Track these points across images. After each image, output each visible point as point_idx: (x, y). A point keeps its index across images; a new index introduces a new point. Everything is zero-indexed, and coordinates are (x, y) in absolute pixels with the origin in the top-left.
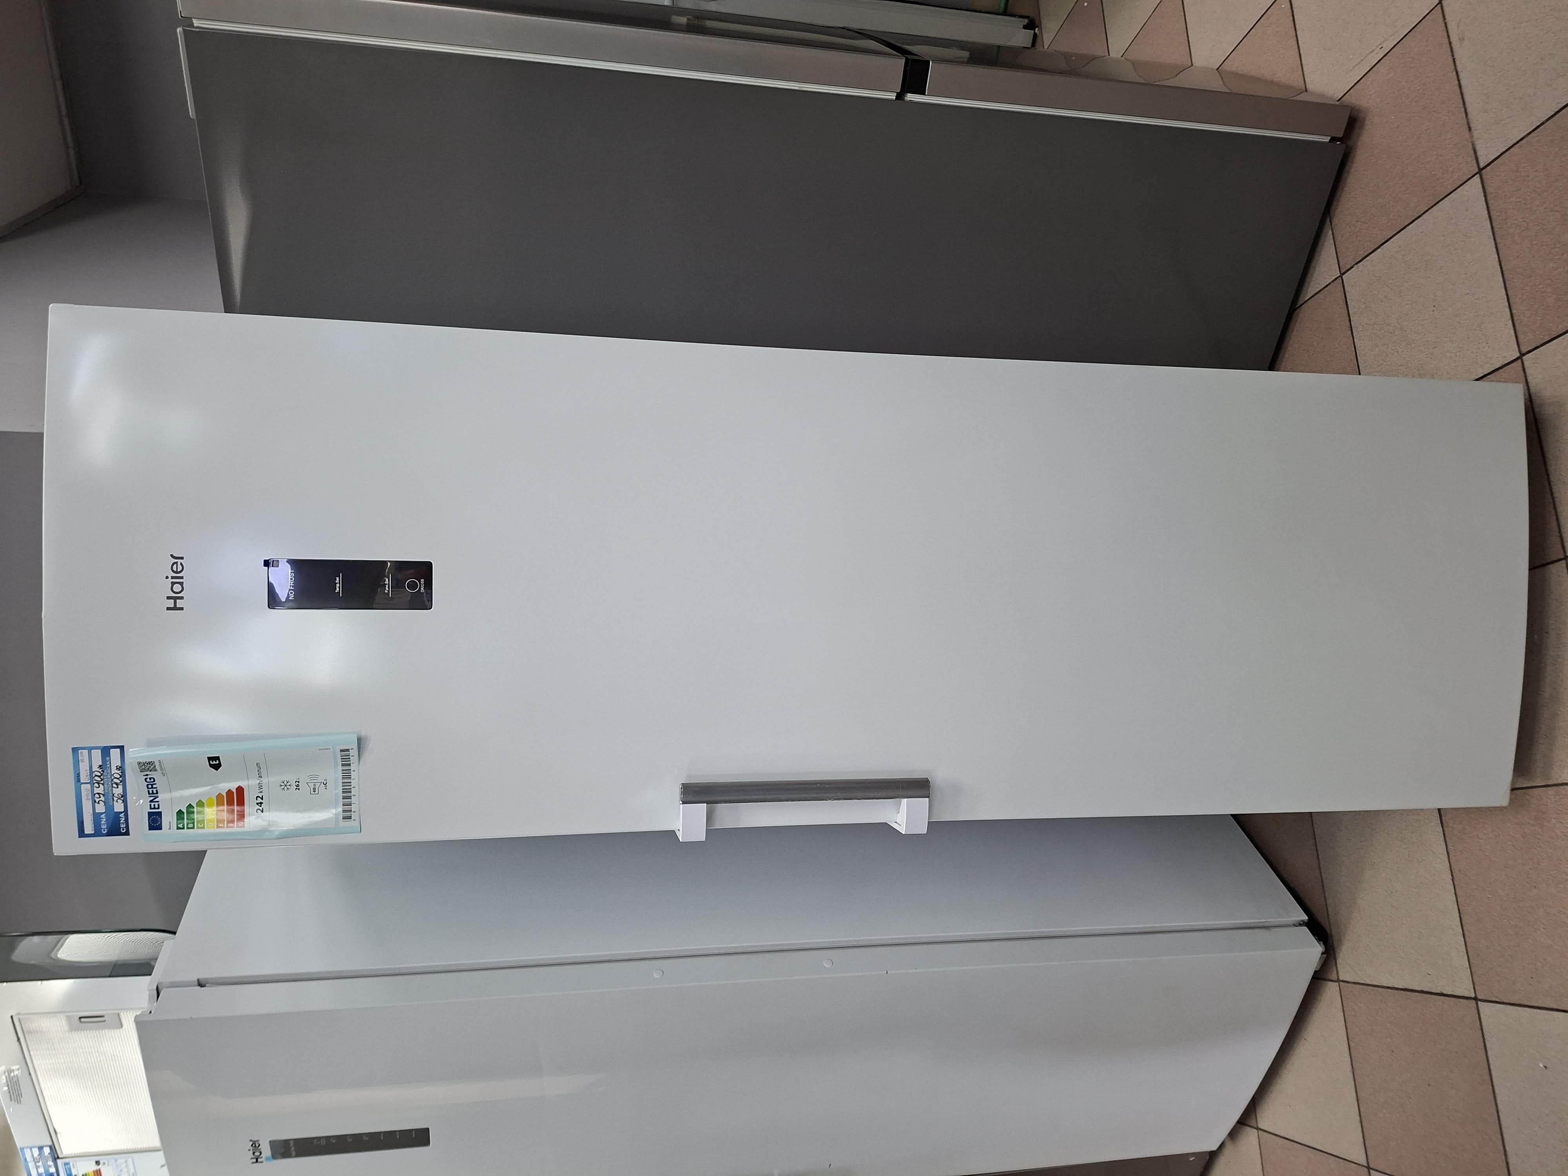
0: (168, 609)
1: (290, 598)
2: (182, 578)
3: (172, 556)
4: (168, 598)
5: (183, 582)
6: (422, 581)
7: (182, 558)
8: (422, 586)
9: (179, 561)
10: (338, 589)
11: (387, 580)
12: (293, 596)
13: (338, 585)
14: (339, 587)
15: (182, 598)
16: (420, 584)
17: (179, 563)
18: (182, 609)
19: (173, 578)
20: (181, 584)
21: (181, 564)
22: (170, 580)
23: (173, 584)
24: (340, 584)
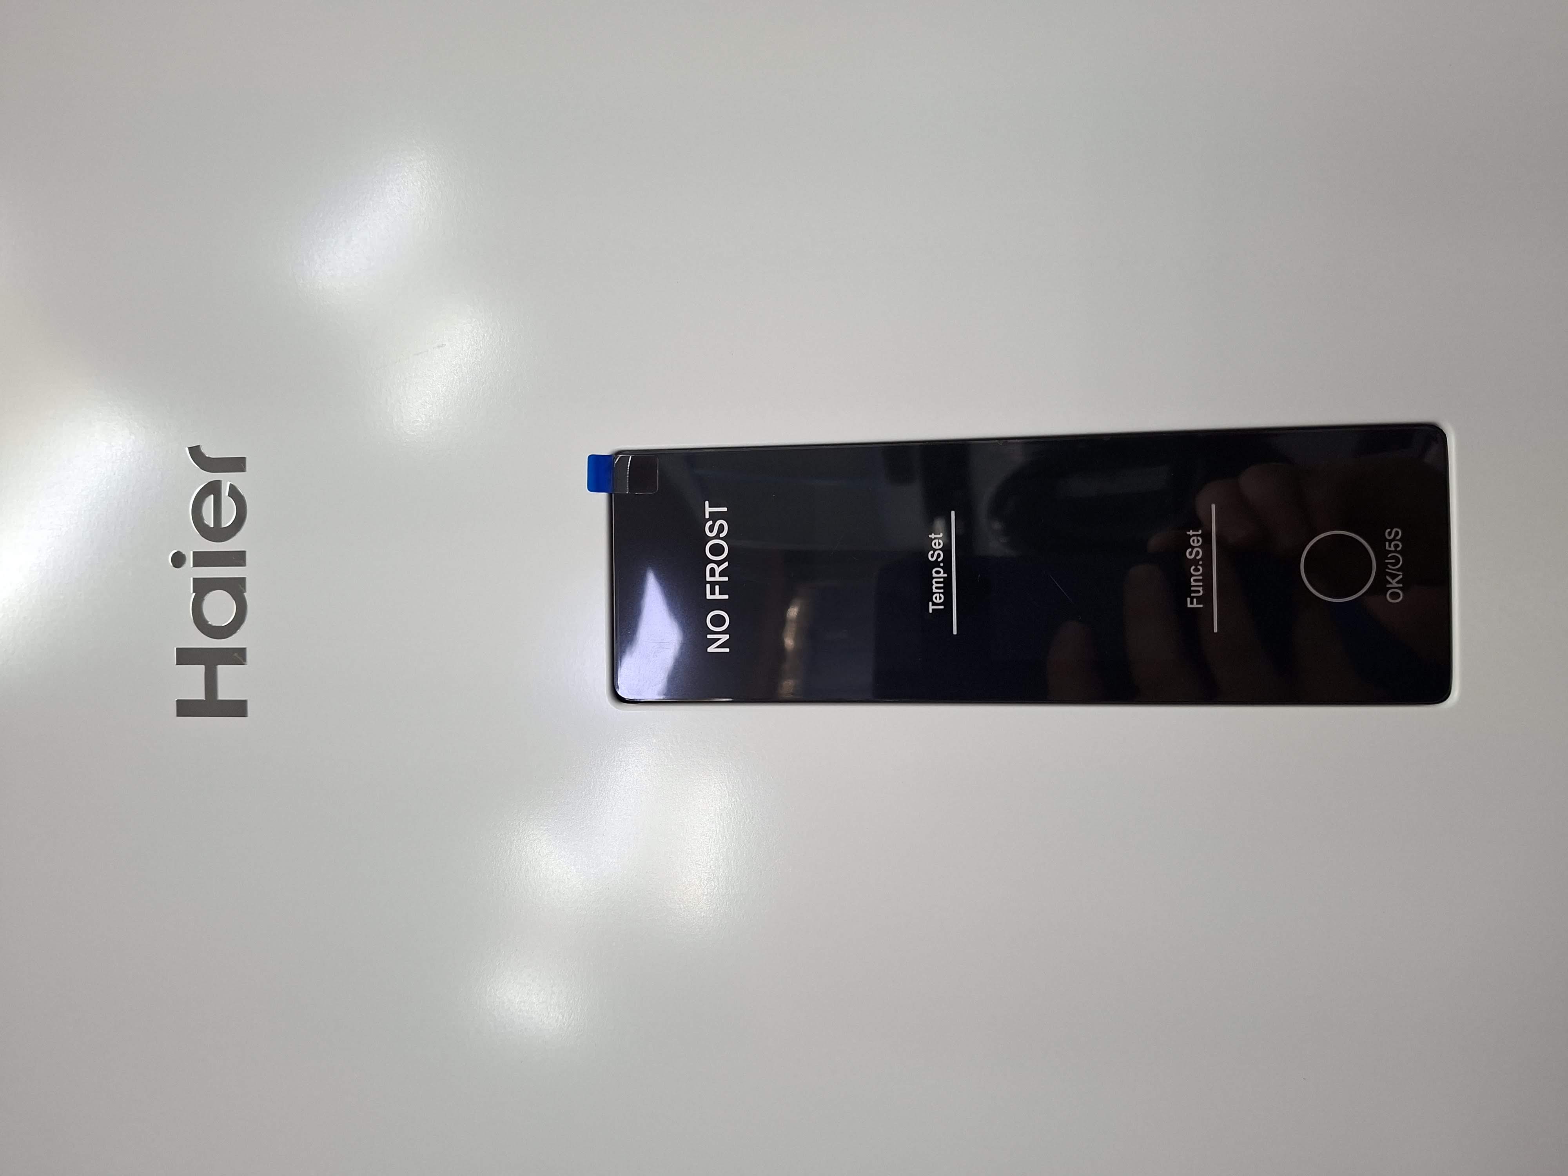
0: (185, 708)
1: (711, 649)
2: (238, 558)
3: (195, 452)
4: (185, 656)
5: (243, 580)
6: (1394, 537)
7: (237, 464)
8: (1391, 569)
9: (227, 479)
10: (938, 598)
11: (1196, 541)
12: (726, 637)
13: (937, 574)
14: (947, 582)
15: (237, 657)
16: (1382, 554)
17: (225, 491)
18: (238, 709)
19: (201, 559)
20: (236, 588)
21: (234, 492)
22: (191, 572)
23: (202, 587)
24: (948, 570)
